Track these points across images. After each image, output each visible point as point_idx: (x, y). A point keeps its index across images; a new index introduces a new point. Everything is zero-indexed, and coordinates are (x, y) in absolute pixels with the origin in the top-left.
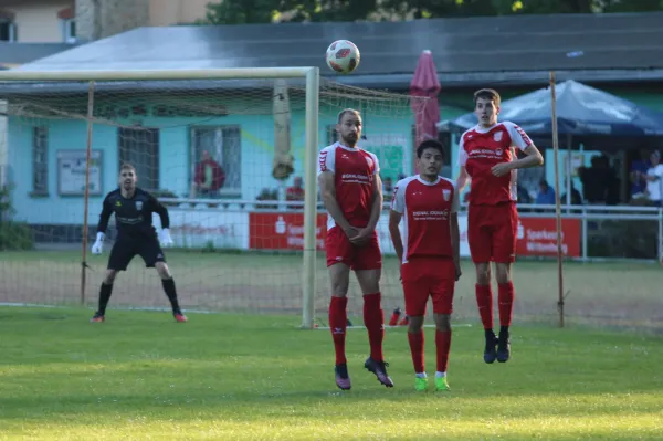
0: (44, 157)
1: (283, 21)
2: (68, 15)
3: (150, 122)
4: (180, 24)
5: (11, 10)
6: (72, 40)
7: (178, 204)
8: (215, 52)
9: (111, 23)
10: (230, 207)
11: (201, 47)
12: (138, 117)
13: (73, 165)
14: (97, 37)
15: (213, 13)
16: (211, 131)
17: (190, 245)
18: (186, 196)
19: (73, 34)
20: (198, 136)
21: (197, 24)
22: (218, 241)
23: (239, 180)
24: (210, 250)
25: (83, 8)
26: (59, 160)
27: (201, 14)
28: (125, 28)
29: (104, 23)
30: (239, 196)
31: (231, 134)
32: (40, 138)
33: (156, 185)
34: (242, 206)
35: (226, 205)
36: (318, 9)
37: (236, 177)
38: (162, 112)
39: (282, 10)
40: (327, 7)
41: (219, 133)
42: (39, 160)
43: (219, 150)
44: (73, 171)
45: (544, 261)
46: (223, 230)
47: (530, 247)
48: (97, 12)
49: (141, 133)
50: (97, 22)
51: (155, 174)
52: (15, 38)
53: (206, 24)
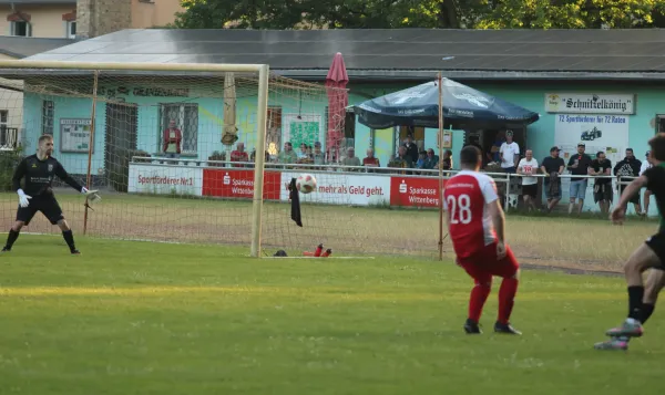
0: (50, 122)
1: (232, 27)
2: (70, 17)
3: (130, 99)
4: (154, 28)
5: (28, 13)
6: (73, 37)
7: (150, 161)
8: (180, 49)
9: (102, 24)
10: (190, 165)
11: (171, 45)
12: (122, 95)
13: (72, 130)
14: (92, 36)
15: (180, 19)
16: (176, 107)
17: (159, 192)
18: (156, 155)
19: (74, 32)
20: (166, 111)
21: (167, 27)
22: (179, 189)
23: (196, 143)
24: (174, 196)
25: (82, 13)
26: (61, 125)
27: (172, 20)
28: (114, 29)
29: (97, 24)
30: (196, 156)
31: (191, 110)
32: (48, 109)
33: (133, 146)
34: (198, 164)
35: (186, 163)
36: (259, 19)
37: (193, 142)
38: (140, 92)
39: (232, 18)
40: (265, 18)
41: (182, 109)
42: (46, 124)
43: (182, 122)
44: (72, 134)
45: (422, 210)
46: (184, 181)
47: (411, 199)
48: (92, 16)
49: (123, 107)
50: (92, 24)
51: (133, 138)
52: (30, 35)
53: (175, 28)
